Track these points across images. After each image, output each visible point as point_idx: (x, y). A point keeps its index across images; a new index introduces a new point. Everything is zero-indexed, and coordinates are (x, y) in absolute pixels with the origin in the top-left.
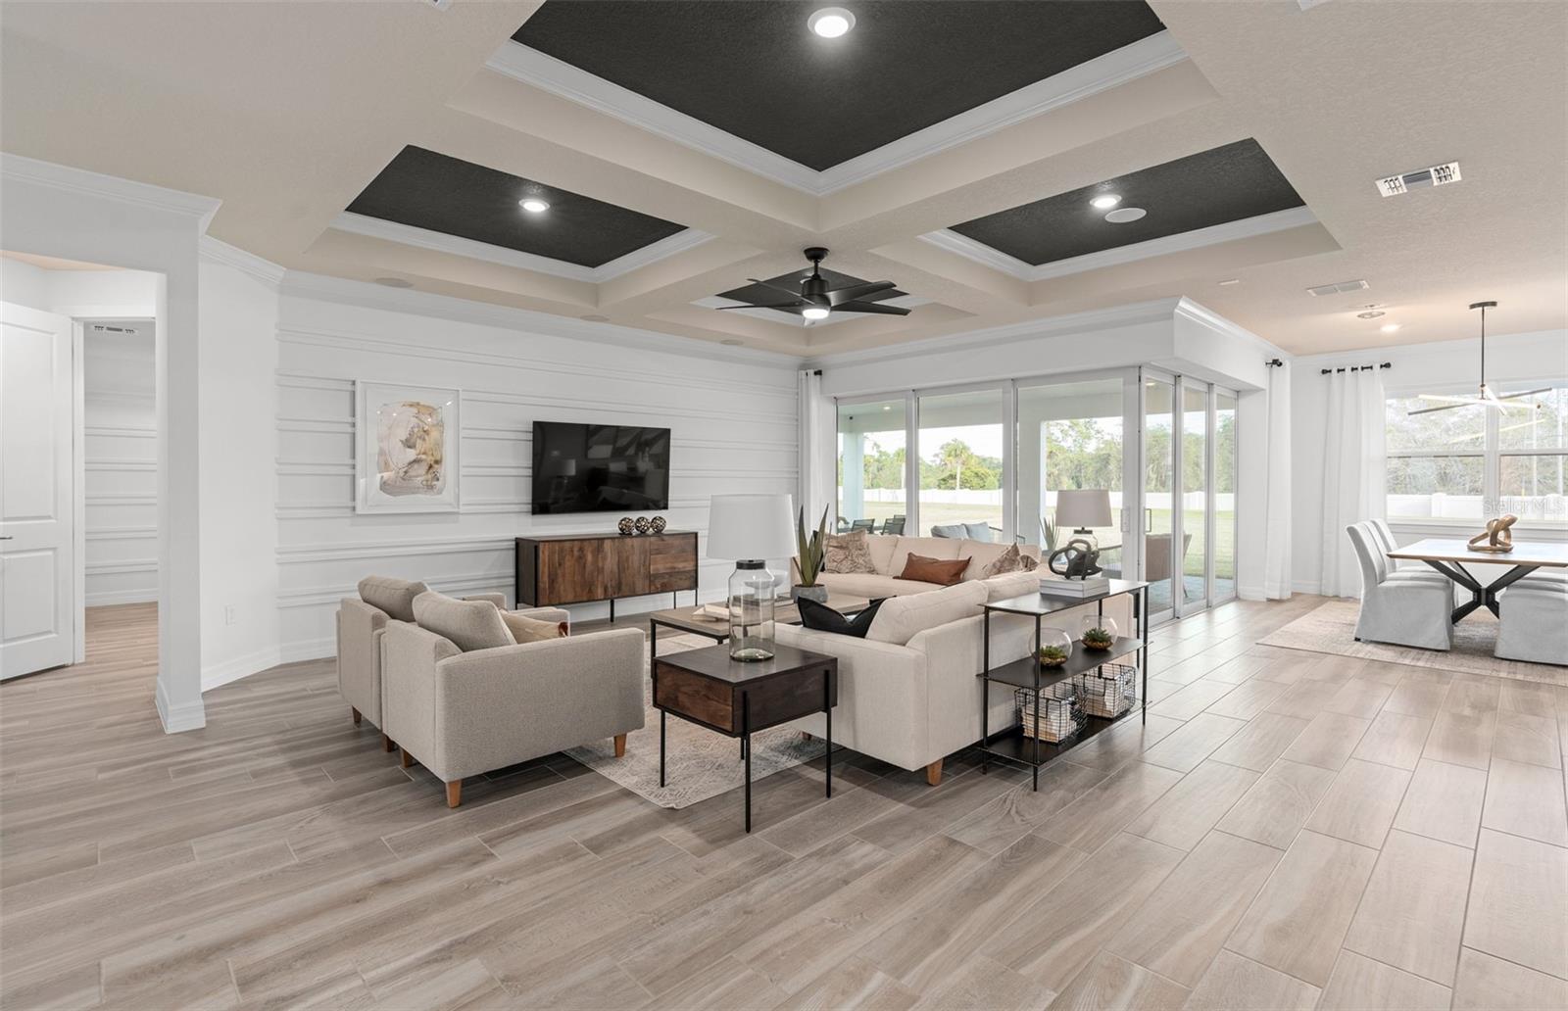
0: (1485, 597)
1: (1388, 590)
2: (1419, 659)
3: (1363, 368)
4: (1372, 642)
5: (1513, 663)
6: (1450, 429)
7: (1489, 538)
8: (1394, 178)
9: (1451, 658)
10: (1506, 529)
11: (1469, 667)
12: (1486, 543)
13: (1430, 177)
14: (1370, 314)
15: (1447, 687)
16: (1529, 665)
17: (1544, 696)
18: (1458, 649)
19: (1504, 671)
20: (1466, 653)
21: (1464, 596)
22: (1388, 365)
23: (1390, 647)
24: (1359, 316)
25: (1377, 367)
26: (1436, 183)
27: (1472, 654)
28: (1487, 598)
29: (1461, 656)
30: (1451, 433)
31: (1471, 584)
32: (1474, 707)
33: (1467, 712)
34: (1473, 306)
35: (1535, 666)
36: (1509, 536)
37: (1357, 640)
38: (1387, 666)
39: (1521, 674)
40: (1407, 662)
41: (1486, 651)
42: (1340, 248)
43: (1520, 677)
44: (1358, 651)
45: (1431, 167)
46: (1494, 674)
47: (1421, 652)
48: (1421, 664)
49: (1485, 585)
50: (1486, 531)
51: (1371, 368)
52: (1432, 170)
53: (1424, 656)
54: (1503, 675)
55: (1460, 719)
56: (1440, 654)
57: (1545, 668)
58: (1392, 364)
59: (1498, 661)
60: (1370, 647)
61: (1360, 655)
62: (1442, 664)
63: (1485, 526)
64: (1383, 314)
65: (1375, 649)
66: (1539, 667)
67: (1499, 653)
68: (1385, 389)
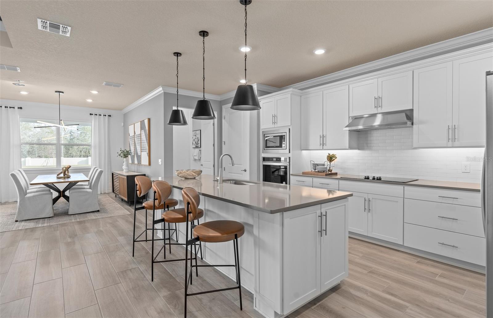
0: (62, 194)
1: (29, 198)
2: (44, 223)
3: (10, 107)
4: (23, 221)
5: (74, 215)
6: (30, 136)
7: (63, 173)
8: (45, 21)
9: (55, 219)
10: (68, 170)
11: (62, 221)
12: (62, 175)
13: (59, 29)
14: (19, 84)
15: (58, 232)
16: (79, 215)
17: (88, 225)
18: (57, 215)
19: (73, 219)
20: (59, 216)
21: (55, 194)
22: (21, 108)
23: (31, 221)
24: (13, 84)
25: (16, 108)
26: (61, 33)
27: (61, 216)
28: (63, 194)
29: (58, 217)
30: (31, 137)
31: (57, 190)
32: (70, 237)
33: (69, 240)
34: (56, 92)
35: (80, 215)
36: (68, 172)
37: (16, 221)
38: (33, 230)
39: (79, 219)
40: (40, 225)
41: (66, 213)
42: (12, 47)
43: (78, 220)
44: (19, 227)
45: (61, 24)
46: (71, 221)
47: (44, 219)
48: (45, 225)
49: (62, 190)
50: (61, 171)
51: (14, 108)
52: (61, 26)
53: (45, 221)
54: (73, 221)
55: (68, 244)
56: (51, 218)
57: (83, 214)
58: (23, 108)
59: (70, 216)
60: (23, 223)
61: (20, 228)
62: (54, 222)
63: (61, 169)
64: (24, 85)
65: (26, 224)
66: (82, 215)
67: (70, 213)
68: (20, 117)
